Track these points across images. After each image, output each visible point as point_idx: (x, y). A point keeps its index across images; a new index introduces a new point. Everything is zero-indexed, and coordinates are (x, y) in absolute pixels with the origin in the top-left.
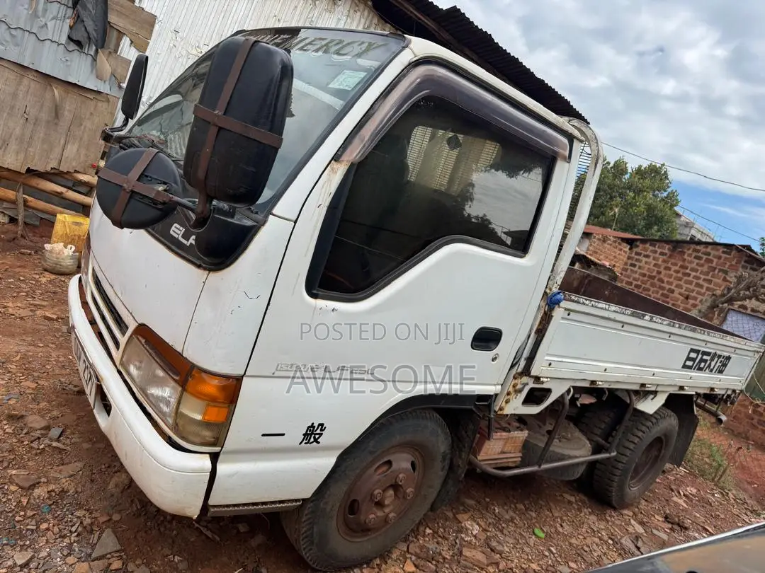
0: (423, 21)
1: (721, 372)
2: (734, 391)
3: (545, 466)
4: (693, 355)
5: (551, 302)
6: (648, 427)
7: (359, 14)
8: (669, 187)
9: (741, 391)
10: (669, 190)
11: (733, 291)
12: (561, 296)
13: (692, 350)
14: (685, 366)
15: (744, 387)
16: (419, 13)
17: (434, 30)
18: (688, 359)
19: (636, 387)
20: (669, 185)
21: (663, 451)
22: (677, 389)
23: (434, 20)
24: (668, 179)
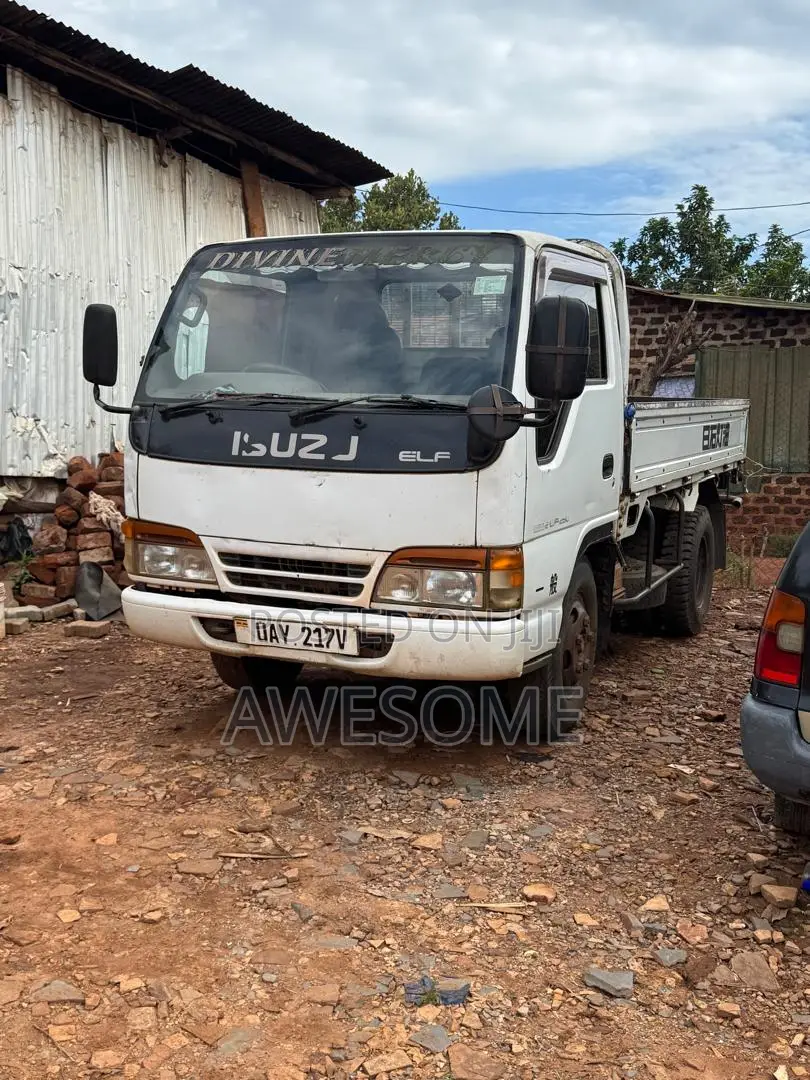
0: (135, 94)
1: (726, 444)
2: (739, 462)
3: (652, 586)
4: (706, 433)
5: (628, 417)
6: (692, 528)
7: (46, 112)
8: (438, 211)
9: (744, 460)
10: (440, 215)
11: (670, 350)
12: (632, 408)
13: (706, 428)
14: (705, 448)
15: (745, 456)
16: (134, 86)
17: (156, 104)
18: (705, 438)
19: (679, 484)
20: (437, 207)
21: (708, 555)
22: (703, 475)
23: (153, 89)
24: (428, 196)
